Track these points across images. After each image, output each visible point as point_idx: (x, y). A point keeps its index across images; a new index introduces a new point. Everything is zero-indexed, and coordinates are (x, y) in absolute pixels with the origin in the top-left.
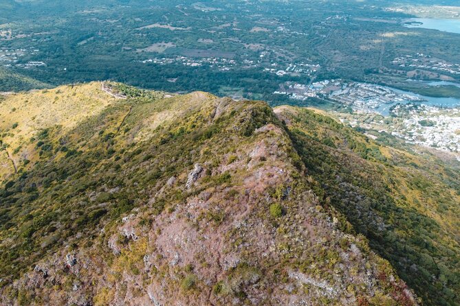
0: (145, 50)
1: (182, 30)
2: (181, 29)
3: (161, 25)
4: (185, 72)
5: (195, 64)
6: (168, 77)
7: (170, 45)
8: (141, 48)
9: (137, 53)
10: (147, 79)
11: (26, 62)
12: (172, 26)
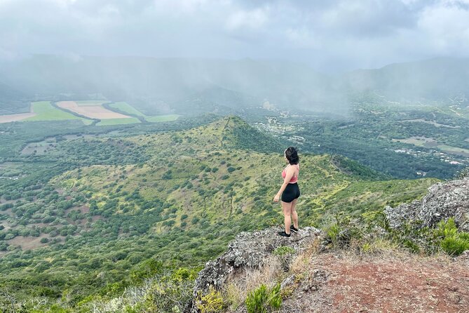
0: (401, 141)
1: (449, 128)
2: (448, 126)
3: (426, 120)
4: (440, 167)
5: (455, 163)
6: (418, 169)
7: (430, 140)
8: (397, 138)
9: (392, 143)
10: (394, 167)
11: (292, 135)
12: (437, 123)
